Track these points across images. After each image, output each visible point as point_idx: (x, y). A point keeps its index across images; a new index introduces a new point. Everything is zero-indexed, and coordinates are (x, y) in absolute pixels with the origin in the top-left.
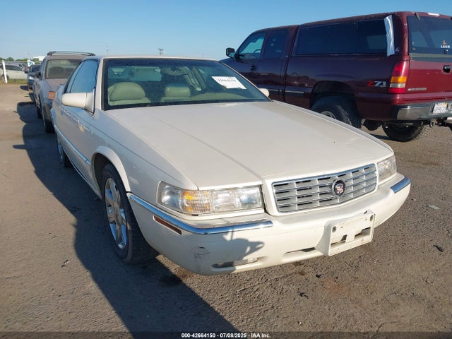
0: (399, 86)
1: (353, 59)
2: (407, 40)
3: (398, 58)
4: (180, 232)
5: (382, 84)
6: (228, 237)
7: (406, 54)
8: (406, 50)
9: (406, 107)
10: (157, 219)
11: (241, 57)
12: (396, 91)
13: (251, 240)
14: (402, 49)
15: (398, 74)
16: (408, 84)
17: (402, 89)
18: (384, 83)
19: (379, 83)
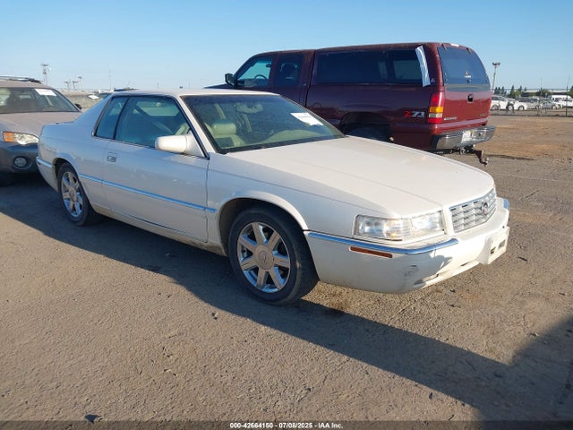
0: (437, 116)
1: (387, 88)
2: (440, 72)
3: (434, 89)
4: (391, 256)
5: (420, 114)
6: (432, 255)
7: (441, 84)
8: (441, 81)
9: (445, 136)
10: (352, 249)
11: (239, 84)
12: (435, 121)
13: (446, 256)
14: (437, 80)
15: (436, 105)
16: (445, 114)
17: (439, 119)
18: (423, 113)
19: (417, 113)
